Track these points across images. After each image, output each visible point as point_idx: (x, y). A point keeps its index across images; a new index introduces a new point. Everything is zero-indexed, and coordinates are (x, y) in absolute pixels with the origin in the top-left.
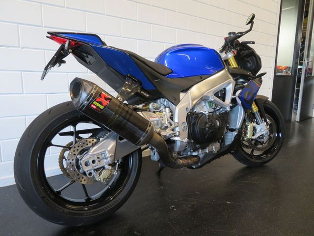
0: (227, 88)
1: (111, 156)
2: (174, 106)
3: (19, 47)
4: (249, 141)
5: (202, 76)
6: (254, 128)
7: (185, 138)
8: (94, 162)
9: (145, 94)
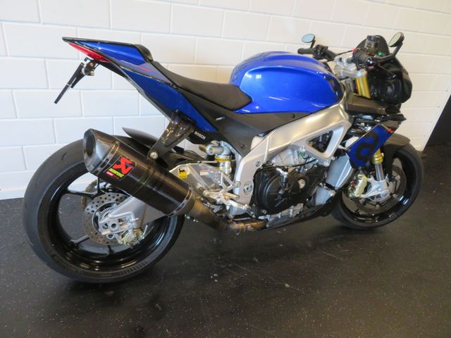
0: (335, 132)
1: (136, 221)
2: (240, 157)
3: (39, 22)
4: (356, 200)
5: (295, 113)
6: (369, 184)
7: (244, 204)
8: (114, 225)
9: (200, 135)
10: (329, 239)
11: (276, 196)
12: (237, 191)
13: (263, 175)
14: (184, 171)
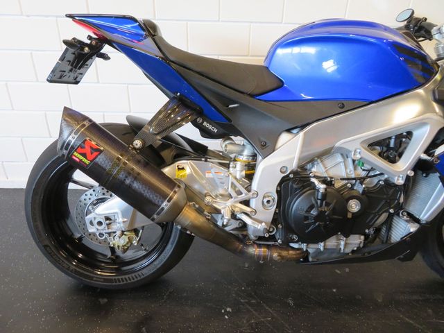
0: (415, 133)
1: (124, 222)
2: (261, 159)
5: (344, 102)
7: (261, 222)
8: (100, 223)
9: (210, 127)
10: (415, 297)
11: (306, 218)
12: (253, 203)
13: (292, 186)
14: (183, 169)
